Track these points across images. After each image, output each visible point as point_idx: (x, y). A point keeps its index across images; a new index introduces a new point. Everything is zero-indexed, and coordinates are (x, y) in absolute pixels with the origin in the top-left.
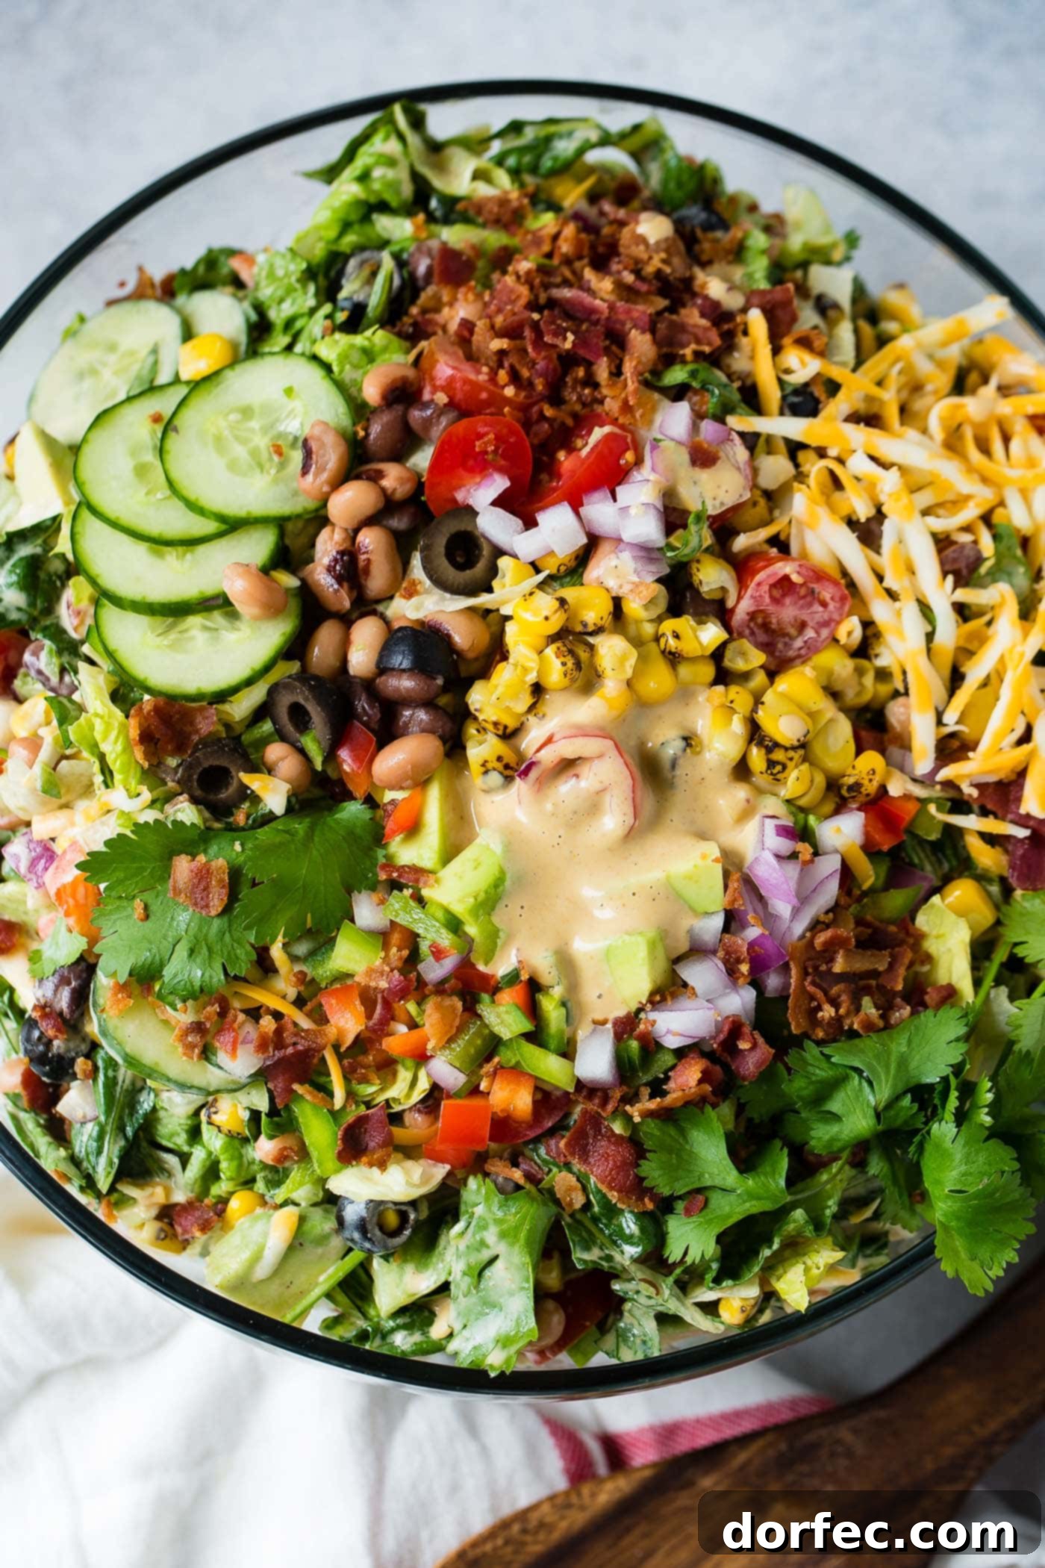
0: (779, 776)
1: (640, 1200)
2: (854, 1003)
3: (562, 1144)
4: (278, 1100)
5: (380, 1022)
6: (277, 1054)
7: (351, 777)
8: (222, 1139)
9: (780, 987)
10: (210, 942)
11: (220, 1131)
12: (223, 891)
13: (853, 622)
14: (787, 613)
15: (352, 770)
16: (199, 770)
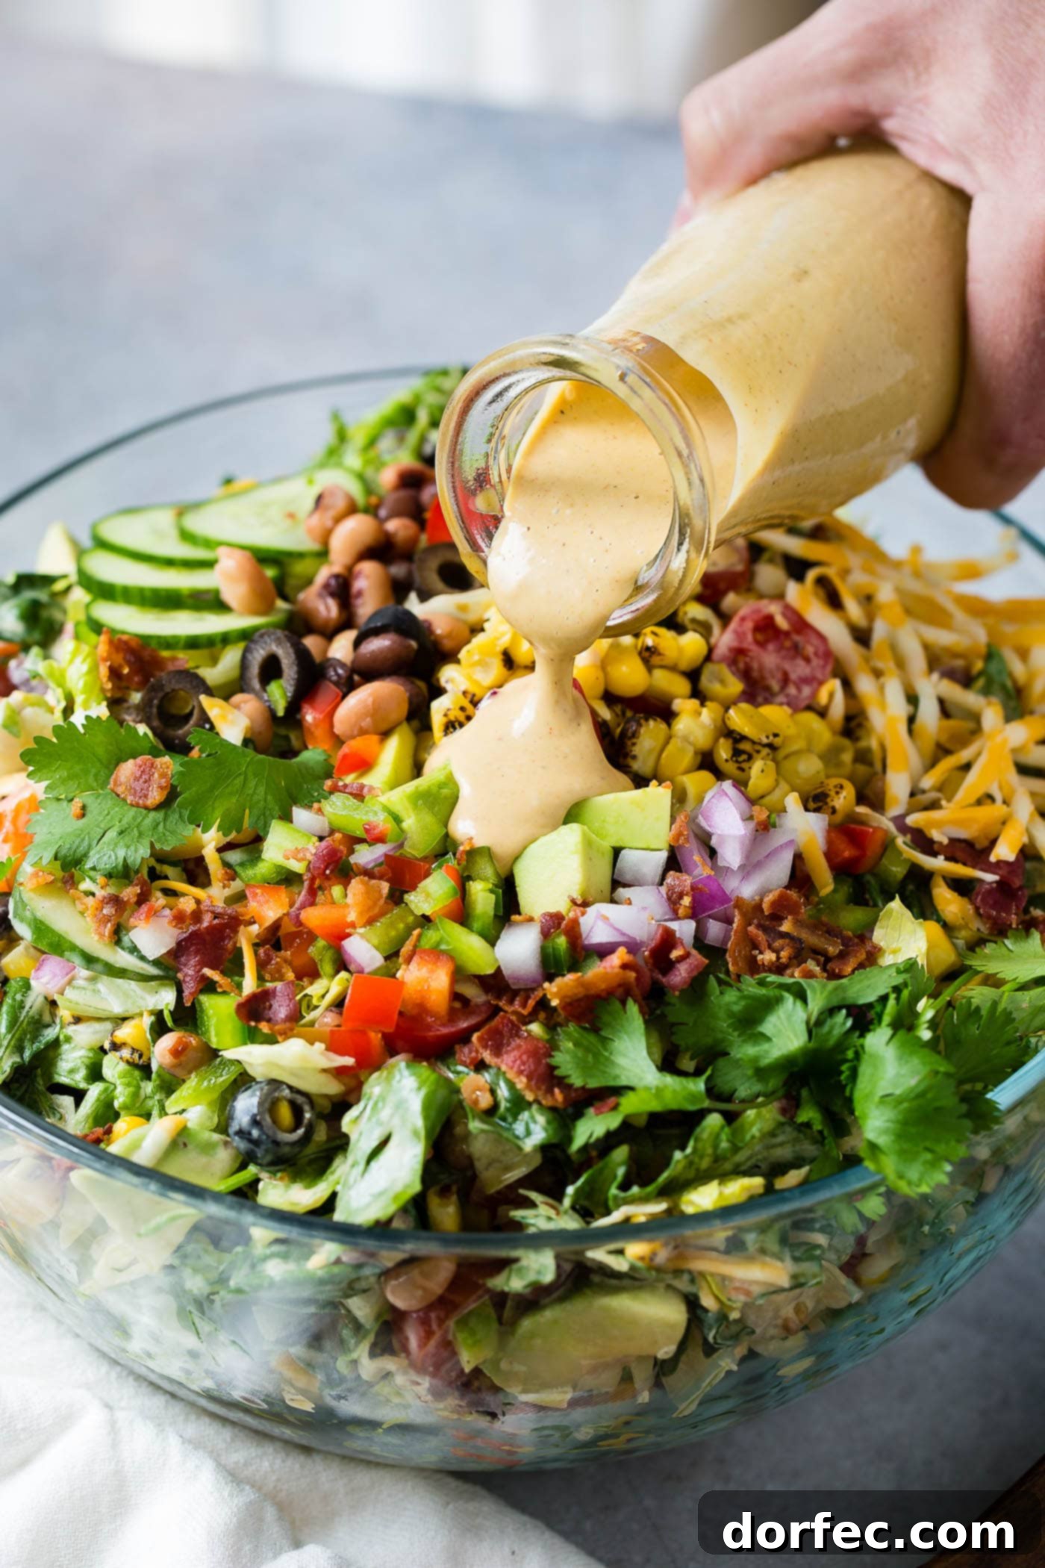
0: (745, 765)
1: (550, 1091)
2: (798, 958)
3: (475, 1037)
4: (186, 993)
5: (303, 907)
6: (192, 928)
7: (313, 729)
8: (123, 1066)
9: (721, 936)
10: (142, 829)
11: (121, 1058)
12: (163, 780)
13: (836, 684)
14: (769, 659)
15: (315, 718)
16: (160, 695)
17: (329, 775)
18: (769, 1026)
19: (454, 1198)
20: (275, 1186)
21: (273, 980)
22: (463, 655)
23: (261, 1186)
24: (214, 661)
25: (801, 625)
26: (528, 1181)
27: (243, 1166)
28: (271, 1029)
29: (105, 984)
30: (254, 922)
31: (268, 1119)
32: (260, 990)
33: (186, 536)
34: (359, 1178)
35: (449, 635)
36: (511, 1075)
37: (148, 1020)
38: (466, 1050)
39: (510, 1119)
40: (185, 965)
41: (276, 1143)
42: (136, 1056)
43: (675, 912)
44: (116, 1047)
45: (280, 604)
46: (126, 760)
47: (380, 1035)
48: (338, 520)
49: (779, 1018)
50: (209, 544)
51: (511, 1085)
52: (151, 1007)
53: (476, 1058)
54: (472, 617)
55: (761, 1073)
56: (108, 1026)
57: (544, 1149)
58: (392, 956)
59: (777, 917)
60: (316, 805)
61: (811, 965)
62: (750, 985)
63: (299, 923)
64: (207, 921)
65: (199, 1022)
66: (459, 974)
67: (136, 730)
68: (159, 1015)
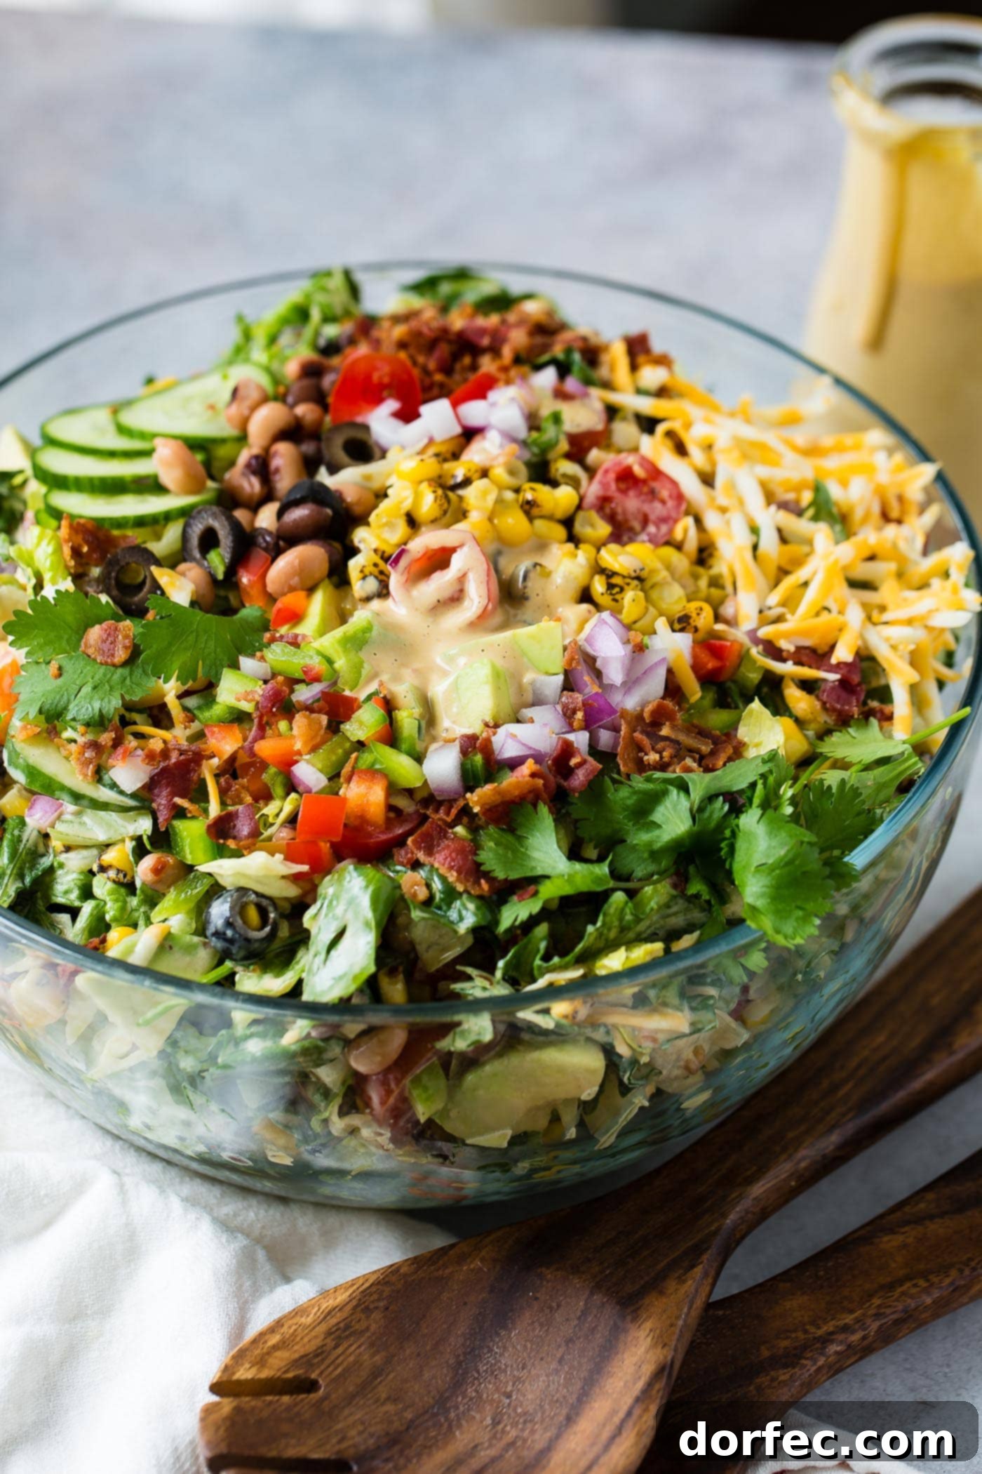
0: (618, 597)
1: (477, 883)
2: (678, 756)
3: (410, 841)
4: (161, 820)
5: (255, 740)
6: (162, 765)
7: (249, 589)
8: (110, 885)
9: (611, 742)
10: (112, 683)
11: (108, 878)
12: (127, 641)
13: (689, 521)
14: (631, 504)
15: (249, 580)
16: (117, 568)
17: (267, 629)
18: (659, 815)
19: (401, 977)
20: (249, 978)
21: (233, 805)
22: (372, 518)
23: (237, 978)
24: (158, 537)
25: (656, 473)
26: (464, 959)
27: (220, 963)
28: (237, 845)
29: (90, 818)
30: (214, 756)
31: (239, 922)
32: (224, 813)
33: (122, 430)
34: (321, 966)
35: (359, 502)
36: (443, 871)
37: (130, 845)
38: (403, 852)
39: (444, 908)
40: (158, 796)
41: (248, 940)
42: (121, 876)
43: (571, 725)
44: (103, 869)
45: (211, 484)
46: (93, 626)
47: (328, 845)
48: (254, 408)
49: (666, 807)
50: (142, 436)
51: (443, 879)
52: (131, 833)
53: (412, 858)
54: (376, 485)
55: (654, 855)
56: (95, 852)
57: (475, 931)
58: (334, 777)
59: (656, 723)
60: (258, 654)
61: (689, 762)
62: (639, 782)
63: (252, 754)
64: (174, 758)
65: (173, 844)
66: (393, 789)
67: (99, 600)
68: (139, 839)
